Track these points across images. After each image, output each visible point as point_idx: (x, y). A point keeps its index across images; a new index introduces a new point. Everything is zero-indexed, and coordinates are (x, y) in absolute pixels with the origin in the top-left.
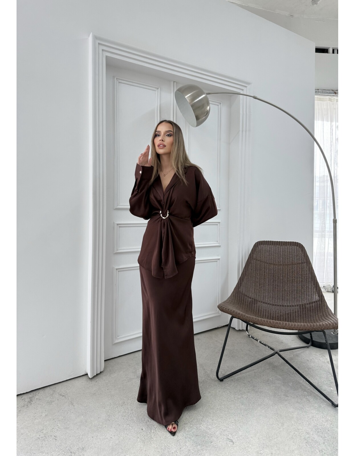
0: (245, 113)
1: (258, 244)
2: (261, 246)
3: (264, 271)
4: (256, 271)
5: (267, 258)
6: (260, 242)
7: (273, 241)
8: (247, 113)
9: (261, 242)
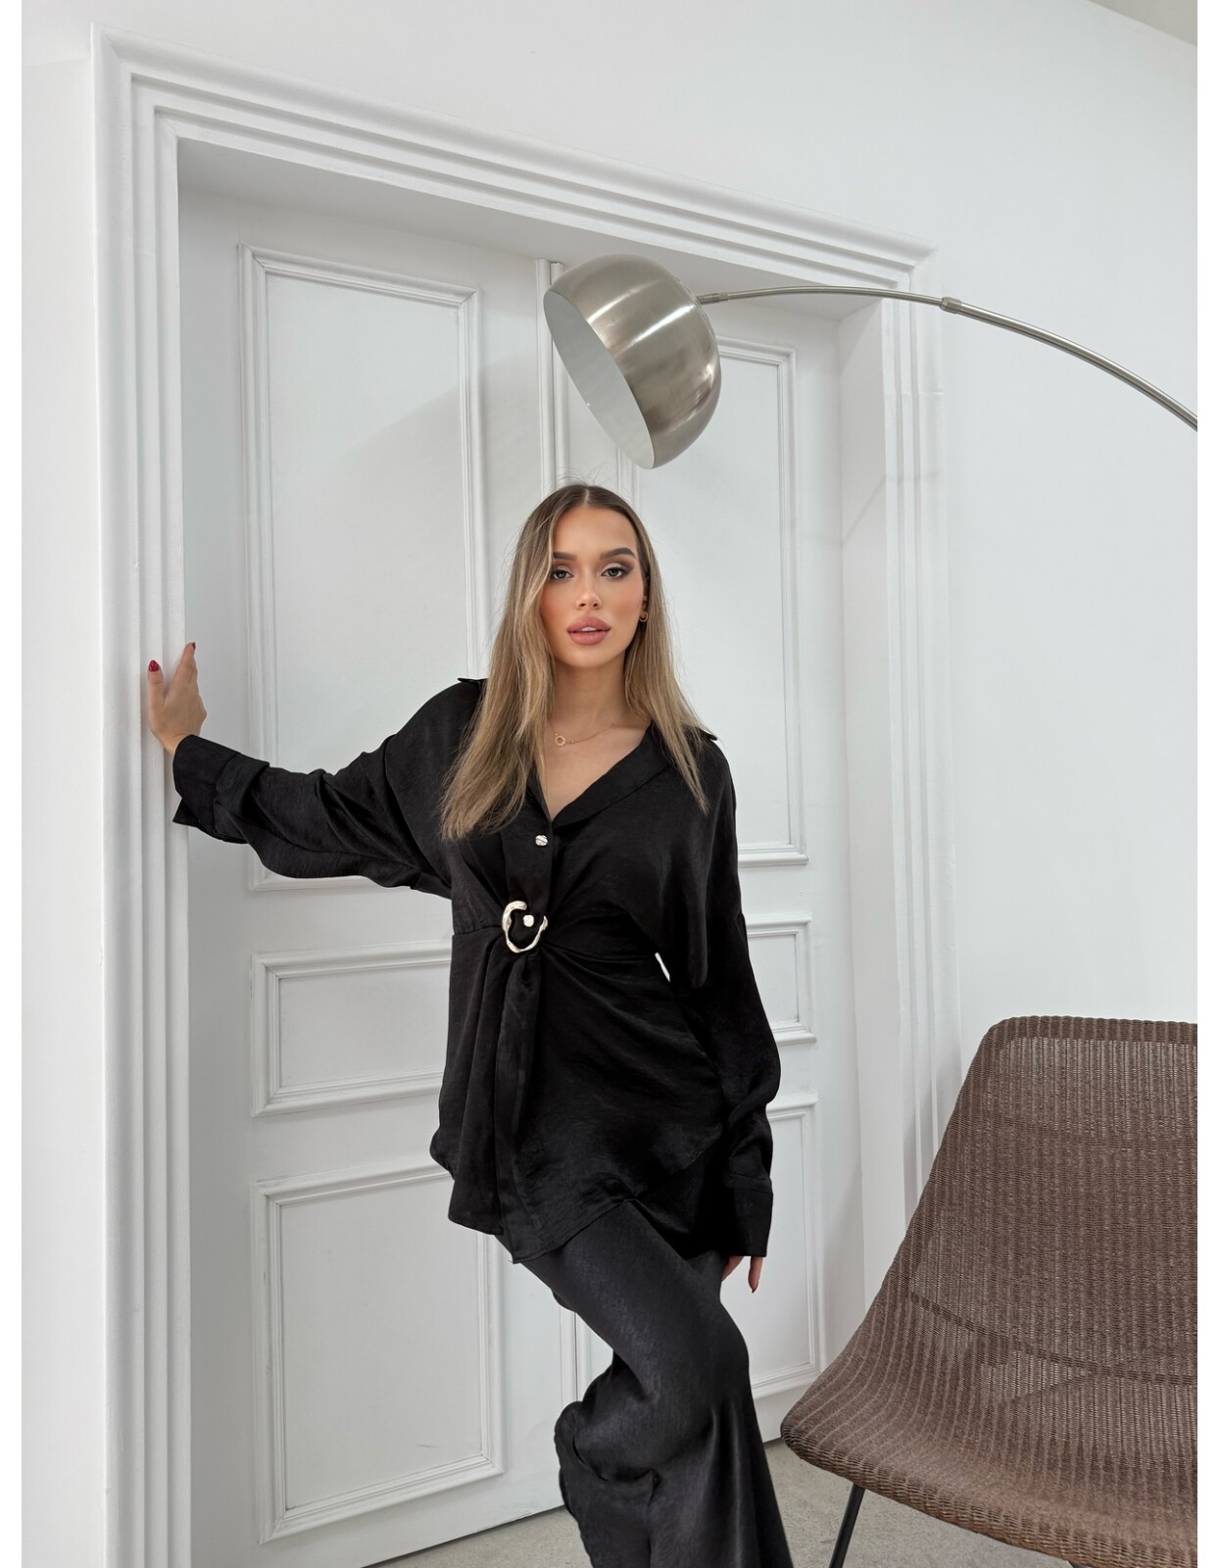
0: (907, 392)
1: (1000, 1037)
2: (1017, 1048)
3: (1041, 1184)
4: (996, 1180)
5: (1052, 1109)
6: (1013, 1020)
7: (1078, 1020)
8: (921, 392)
9: (1017, 1023)
